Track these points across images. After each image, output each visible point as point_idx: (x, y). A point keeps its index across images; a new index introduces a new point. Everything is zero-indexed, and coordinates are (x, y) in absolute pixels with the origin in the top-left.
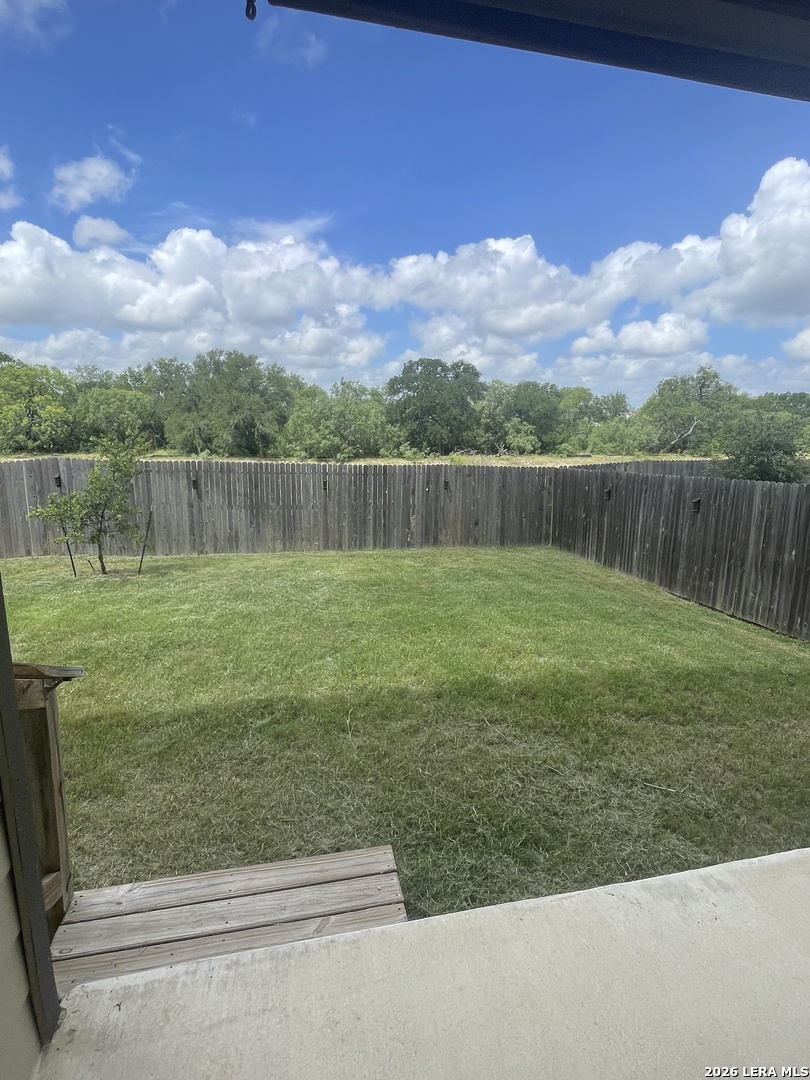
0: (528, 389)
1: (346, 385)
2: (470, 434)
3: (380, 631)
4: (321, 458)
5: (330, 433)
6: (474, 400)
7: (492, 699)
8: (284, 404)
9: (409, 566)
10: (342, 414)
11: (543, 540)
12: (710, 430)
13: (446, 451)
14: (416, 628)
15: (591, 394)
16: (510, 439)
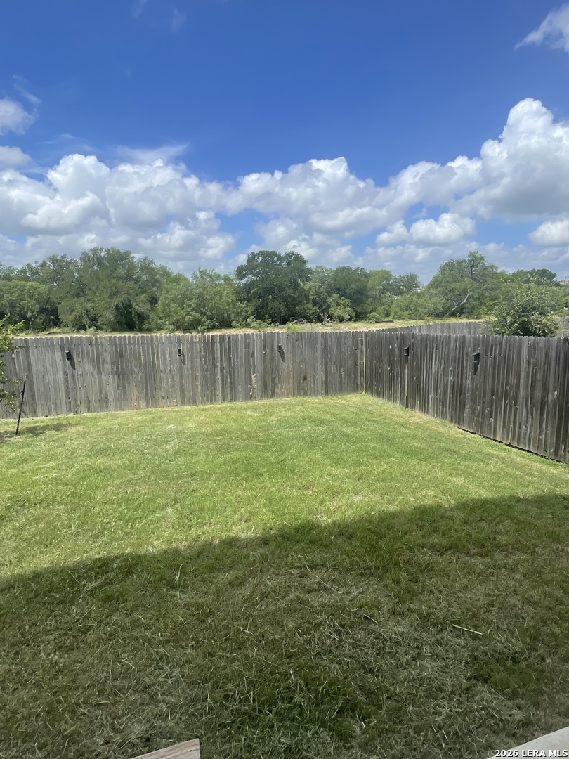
0: (343, 272)
1: (203, 273)
2: (302, 307)
3: (218, 479)
4: (186, 330)
5: (192, 310)
6: (303, 281)
7: (313, 542)
8: (155, 289)
9: (250, 416)
10: (201, 295)
11: (359, 389)
12: (479, 299)
13: (283, 321)
14: (249, 474)
15: (391, 275)
16: (332, 310)
